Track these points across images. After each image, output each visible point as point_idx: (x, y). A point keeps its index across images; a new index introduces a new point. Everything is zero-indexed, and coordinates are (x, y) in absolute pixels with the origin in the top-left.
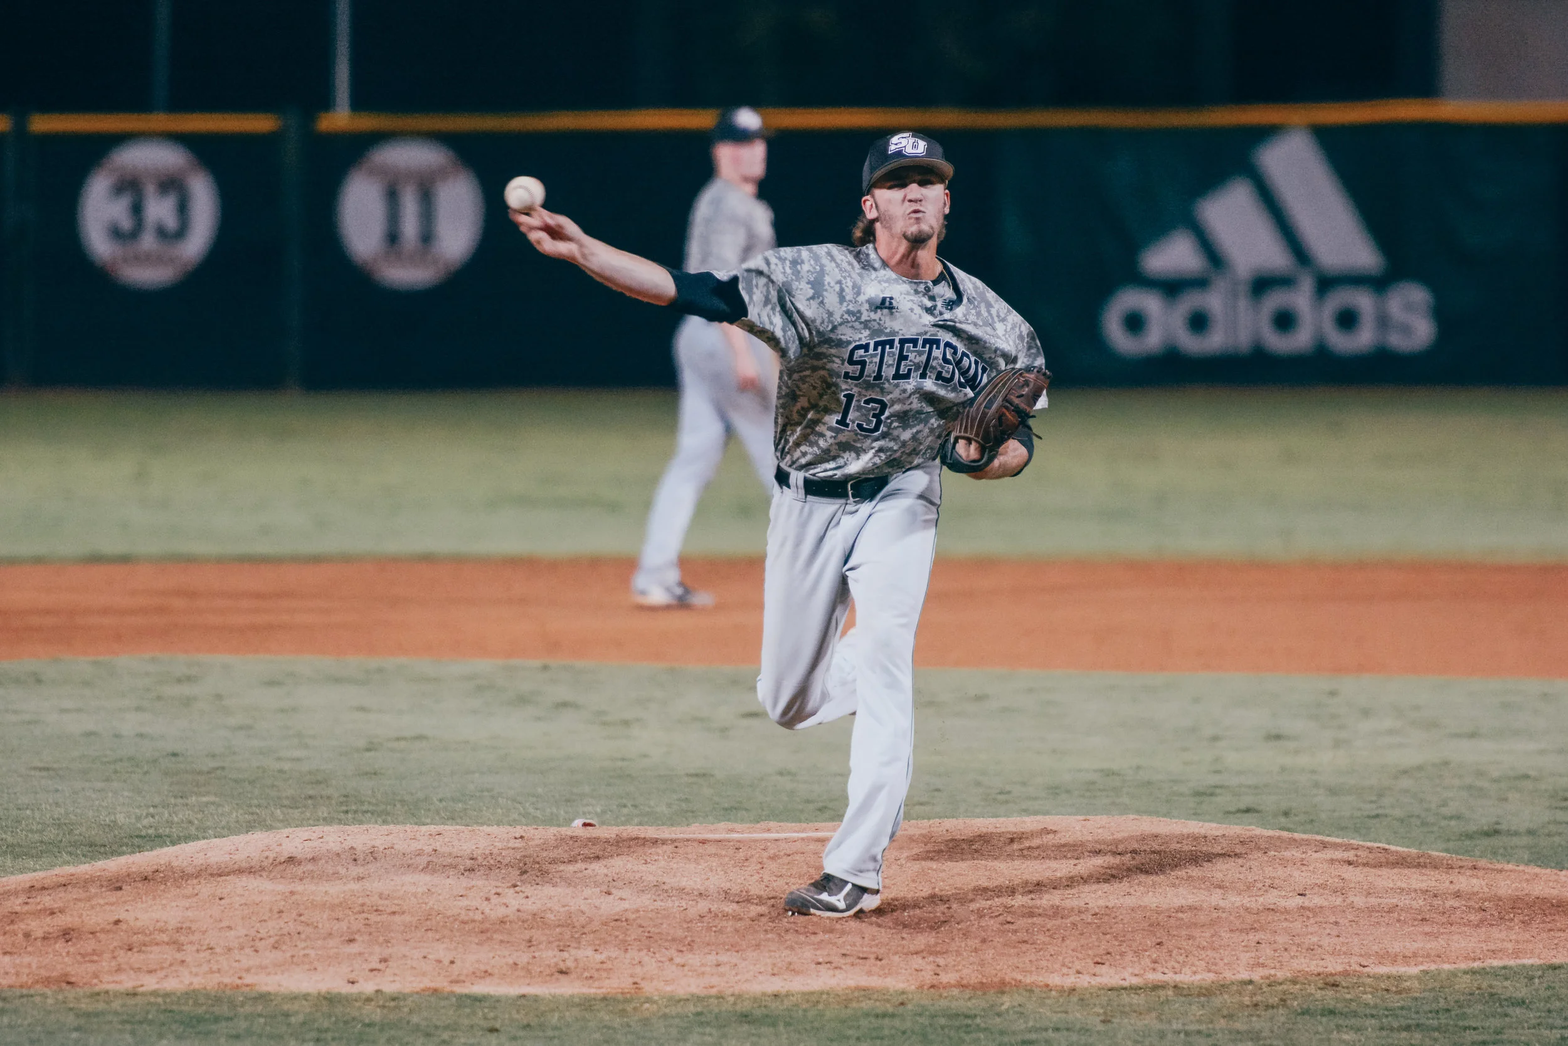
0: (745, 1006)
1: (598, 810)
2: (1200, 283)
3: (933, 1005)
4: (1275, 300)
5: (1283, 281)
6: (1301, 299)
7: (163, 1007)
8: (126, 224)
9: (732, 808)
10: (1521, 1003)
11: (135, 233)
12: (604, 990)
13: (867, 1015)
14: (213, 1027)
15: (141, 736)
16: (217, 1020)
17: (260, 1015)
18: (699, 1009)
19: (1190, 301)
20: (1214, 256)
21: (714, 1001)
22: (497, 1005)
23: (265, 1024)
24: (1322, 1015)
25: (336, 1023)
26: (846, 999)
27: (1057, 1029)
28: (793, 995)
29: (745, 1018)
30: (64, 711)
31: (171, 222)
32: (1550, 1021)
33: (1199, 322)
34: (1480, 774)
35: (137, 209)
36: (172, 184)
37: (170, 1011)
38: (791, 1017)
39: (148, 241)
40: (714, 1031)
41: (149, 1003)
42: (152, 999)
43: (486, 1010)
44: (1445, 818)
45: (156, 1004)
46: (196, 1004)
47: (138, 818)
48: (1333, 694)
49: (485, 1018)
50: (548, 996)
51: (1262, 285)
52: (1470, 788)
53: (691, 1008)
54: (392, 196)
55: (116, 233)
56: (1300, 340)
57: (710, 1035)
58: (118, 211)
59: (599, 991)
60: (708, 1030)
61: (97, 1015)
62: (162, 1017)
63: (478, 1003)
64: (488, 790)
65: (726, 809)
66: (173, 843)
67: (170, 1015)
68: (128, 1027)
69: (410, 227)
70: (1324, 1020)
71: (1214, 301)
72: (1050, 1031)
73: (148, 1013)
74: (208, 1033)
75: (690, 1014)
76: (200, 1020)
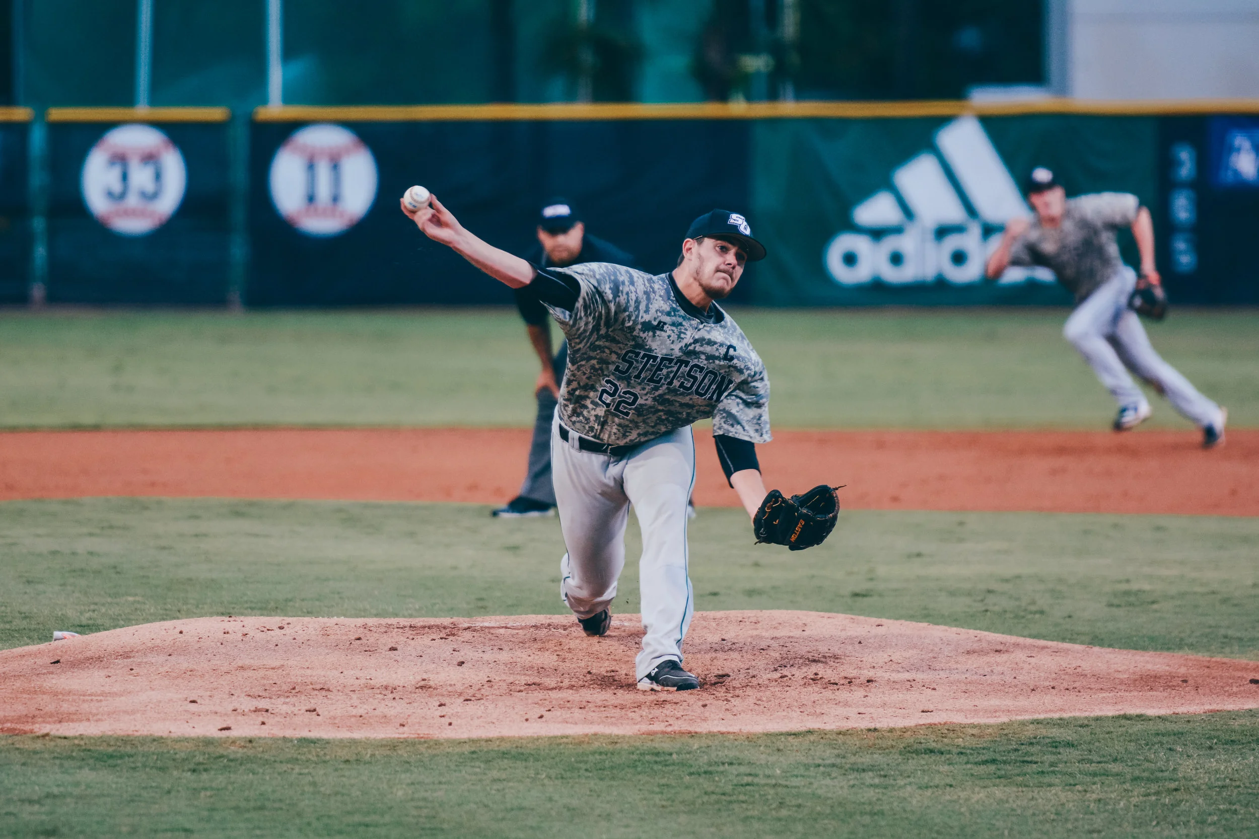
0: (505, 747)
1: (417, 607)
2: (897, 230)
3: (643, 746)
4: (953, 242)
5: (958, 229)
6: (970, 241)
7: (84, 748)
8: (117, 187)
9: (513, 606)
10: (1070, 745)
11: (122, 196)
12: (405, 736)
13: (593, 753)
14: (119, 762)
15: (91, 553)
16: (121, 757)
17: (153, 754)
18: (473, 749)
19: (890, 244)
20: (908, 212)
21: (483, 743)
22: (327, 745)
23: (157, 759)
24: (925, 754)
25: (208, 759)
26: (579, 742)
27: (731, 764)
28: (542, 739)
29: (504, 755)
30: (38, 536)
31: (150, 187)
32: (1090, 757)
33: (896, 259)
34: (1061, 580)
35: (125, 177)
36: (150, 158)
37: (89, 750)
38: (539, 755)
39: (132, 200)
40: (482, 766)
41: (74, 745)
42: (76, 742)
43: (319, 750)
44: (1031, 613)
45: (79, 745)
46: (109, 745)
47: (81, 613)
48: (961, 524)
49: (318, 756)
50: (364, 739)
51: (942, 232)
52: (1052, 591)
53: (467, 749)
54: (311, 167)
55: (110, 194)
56: (970, 273)
57: (479, 767)
58: (112, 179)
59: (402, 736)
60: (477, 764)
61: (35, 752)
62: (82, 754)
63: (312, 745)
64: (339, 593)
65: (509, 606)
66: (105, 630)
67: (89, 753)
68: (57, 762)
69: (324, 191)
70: (927, 756)
71: (907, 243)
72: (726, 765)
73: (72, 751)
74: (115, 766)
75: (466, 753)
76: (111, 756)
